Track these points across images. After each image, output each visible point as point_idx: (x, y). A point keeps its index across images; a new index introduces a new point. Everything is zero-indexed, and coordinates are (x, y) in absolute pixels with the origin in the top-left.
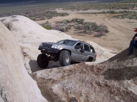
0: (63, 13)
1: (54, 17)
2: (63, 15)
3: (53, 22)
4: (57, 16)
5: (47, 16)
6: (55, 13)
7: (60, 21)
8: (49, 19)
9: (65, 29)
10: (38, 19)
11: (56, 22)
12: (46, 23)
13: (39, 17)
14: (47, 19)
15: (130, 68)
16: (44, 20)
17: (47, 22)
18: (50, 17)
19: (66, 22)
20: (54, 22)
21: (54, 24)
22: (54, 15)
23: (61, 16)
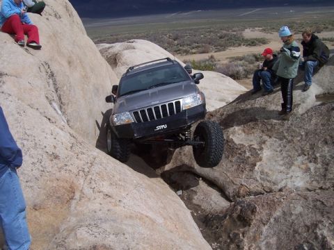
0: (256, 39)
1: (231, 48)
2: (253, 43)
3: (224, 57)
4: (240, 45)
5: (216, 44)
6: (238, 38)
7: (241, 55)
8: (220, 51)
9: (244, 72)
10: (194, 51)
11: (232, 58)
12: (208, 60)
13: (199, 47)
14: (216, 52)
15: (248, 110)
16: (207, 52)
17: (212, 57)
18: (222, 47)
19: (254, 59)
20: (227, 58)
21: (226, 62)
22: (234, 44)
23: (249, 45)
